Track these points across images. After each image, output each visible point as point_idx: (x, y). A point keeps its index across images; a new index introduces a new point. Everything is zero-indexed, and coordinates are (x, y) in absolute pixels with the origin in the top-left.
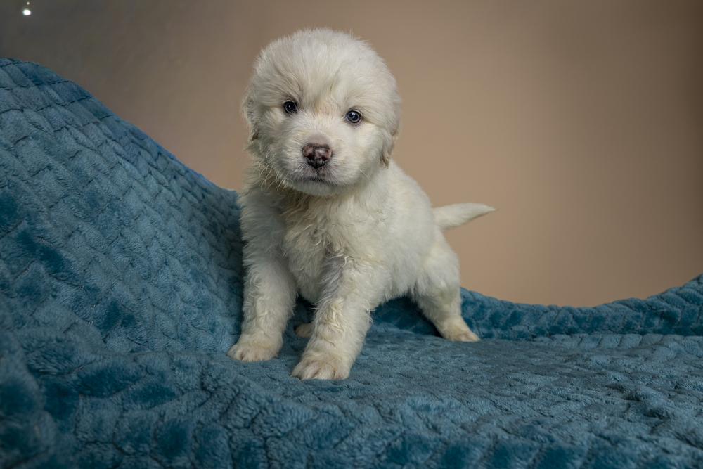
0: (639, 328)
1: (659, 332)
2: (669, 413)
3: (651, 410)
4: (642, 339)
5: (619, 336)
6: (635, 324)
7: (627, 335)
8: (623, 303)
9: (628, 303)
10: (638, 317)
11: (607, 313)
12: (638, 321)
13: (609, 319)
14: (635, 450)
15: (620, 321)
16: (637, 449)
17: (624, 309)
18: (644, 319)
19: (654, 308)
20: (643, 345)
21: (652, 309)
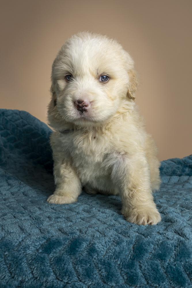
0: (179, 173)
1: (188, 175)
2: (175, 220)
3: (169, 219)
4: (179, 179)
5: (168, 177)
6: (177, 171)
7: (172, 177)
8: (172, 160)
9: (174, 160)
10: (178, 167)
11: (164, 165)
12: (178, 170)
13: (165, 169)
14: (155, 239)
15: (170, 169)
16: (156, 238)
17: (172, 163)
18: (181, 168)
19: (186, 163)
20: (180, 182)
21: (185, 164)
